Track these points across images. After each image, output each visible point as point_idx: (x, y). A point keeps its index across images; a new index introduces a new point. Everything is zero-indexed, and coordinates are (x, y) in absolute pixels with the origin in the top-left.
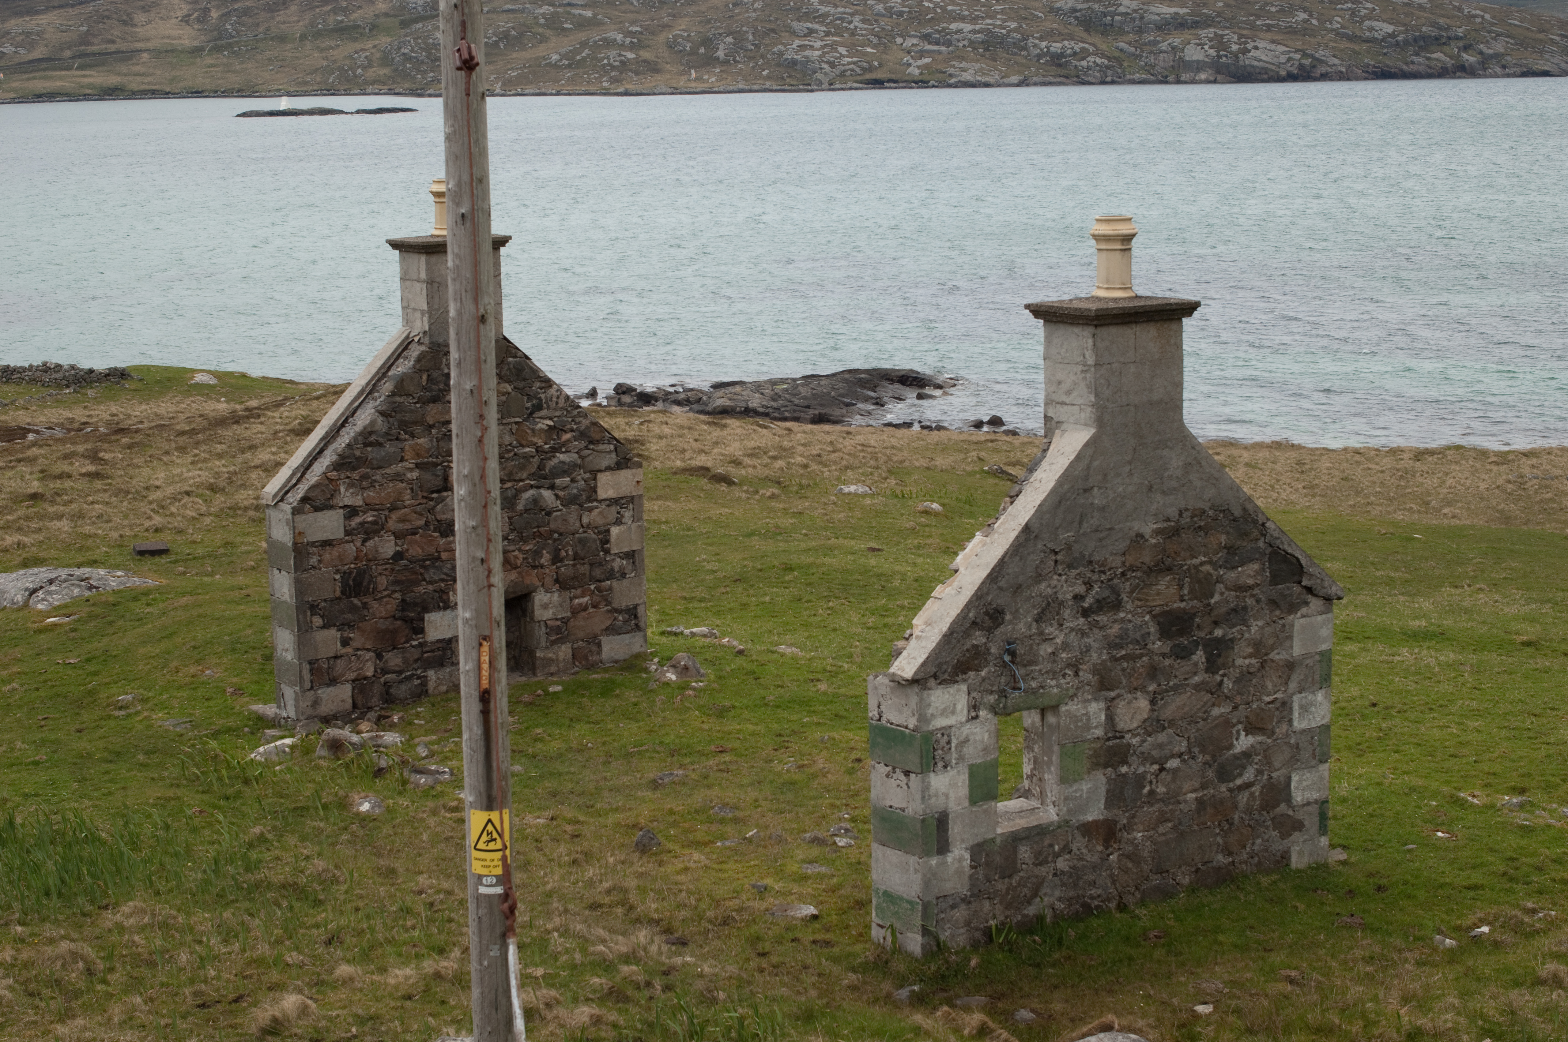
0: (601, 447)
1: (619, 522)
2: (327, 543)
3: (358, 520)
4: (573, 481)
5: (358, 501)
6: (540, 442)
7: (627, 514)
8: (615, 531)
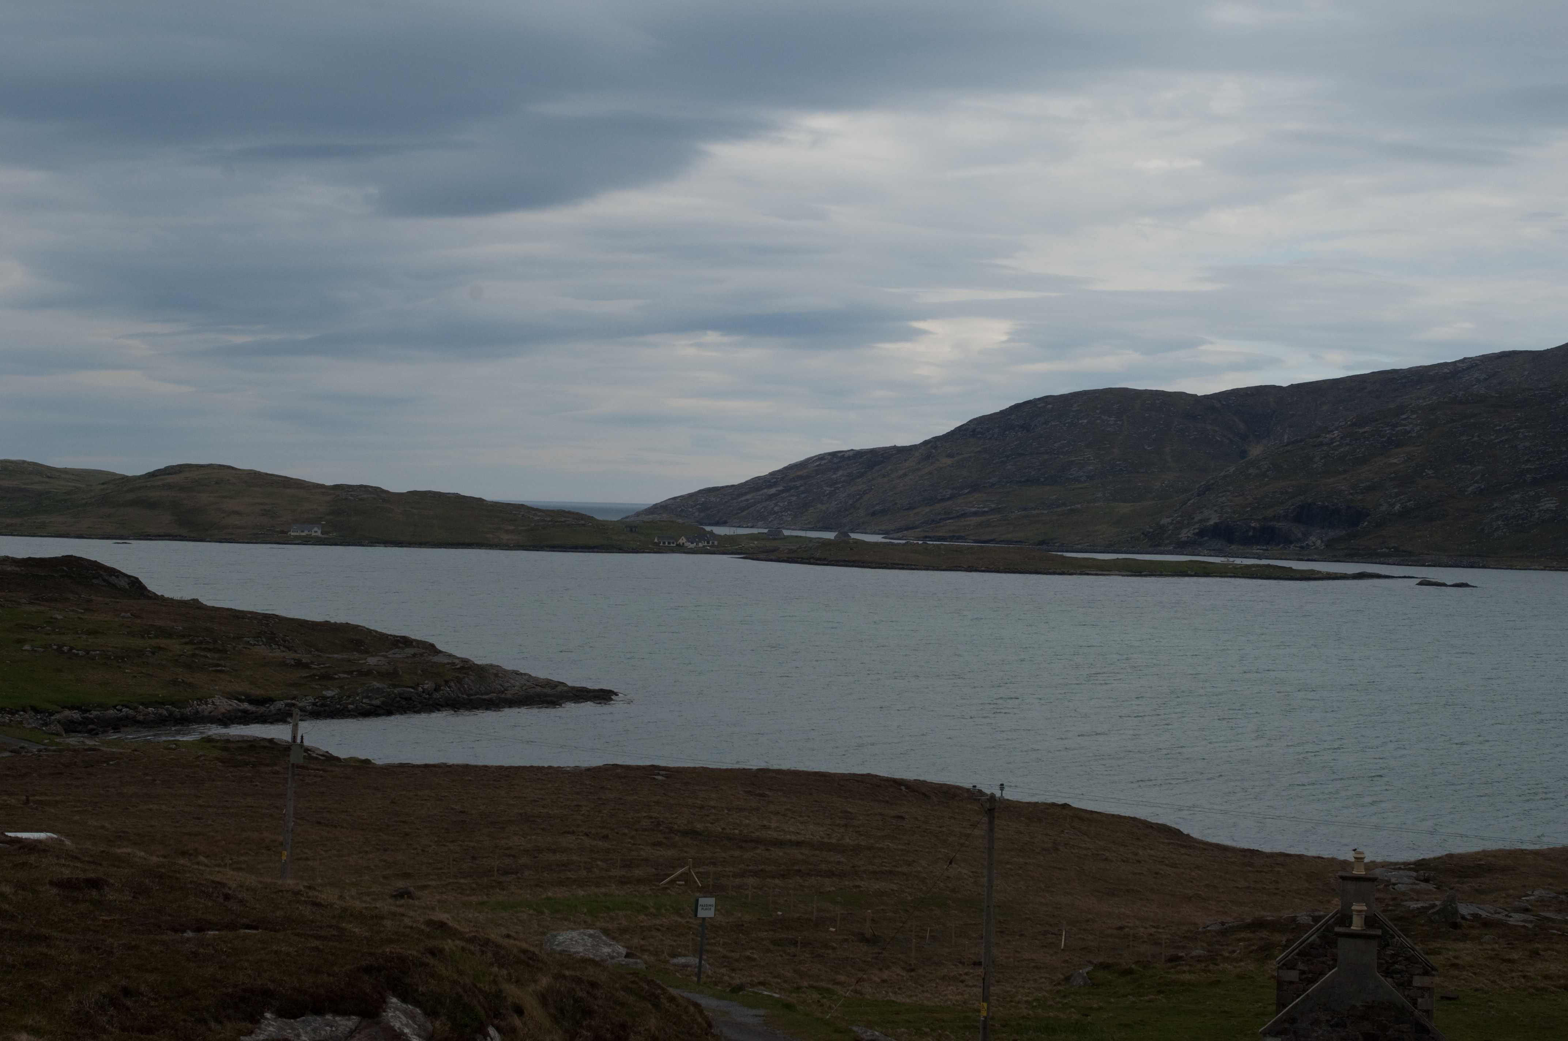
0: (1416, 965)
1: (1422, 997)
2: (1291, 982)
3: (1306, 976)
4: (1402, 976)
5: (1306, 969)
6: (1388, 959)
7: (1426, 995)
8: (1420, 1000)
